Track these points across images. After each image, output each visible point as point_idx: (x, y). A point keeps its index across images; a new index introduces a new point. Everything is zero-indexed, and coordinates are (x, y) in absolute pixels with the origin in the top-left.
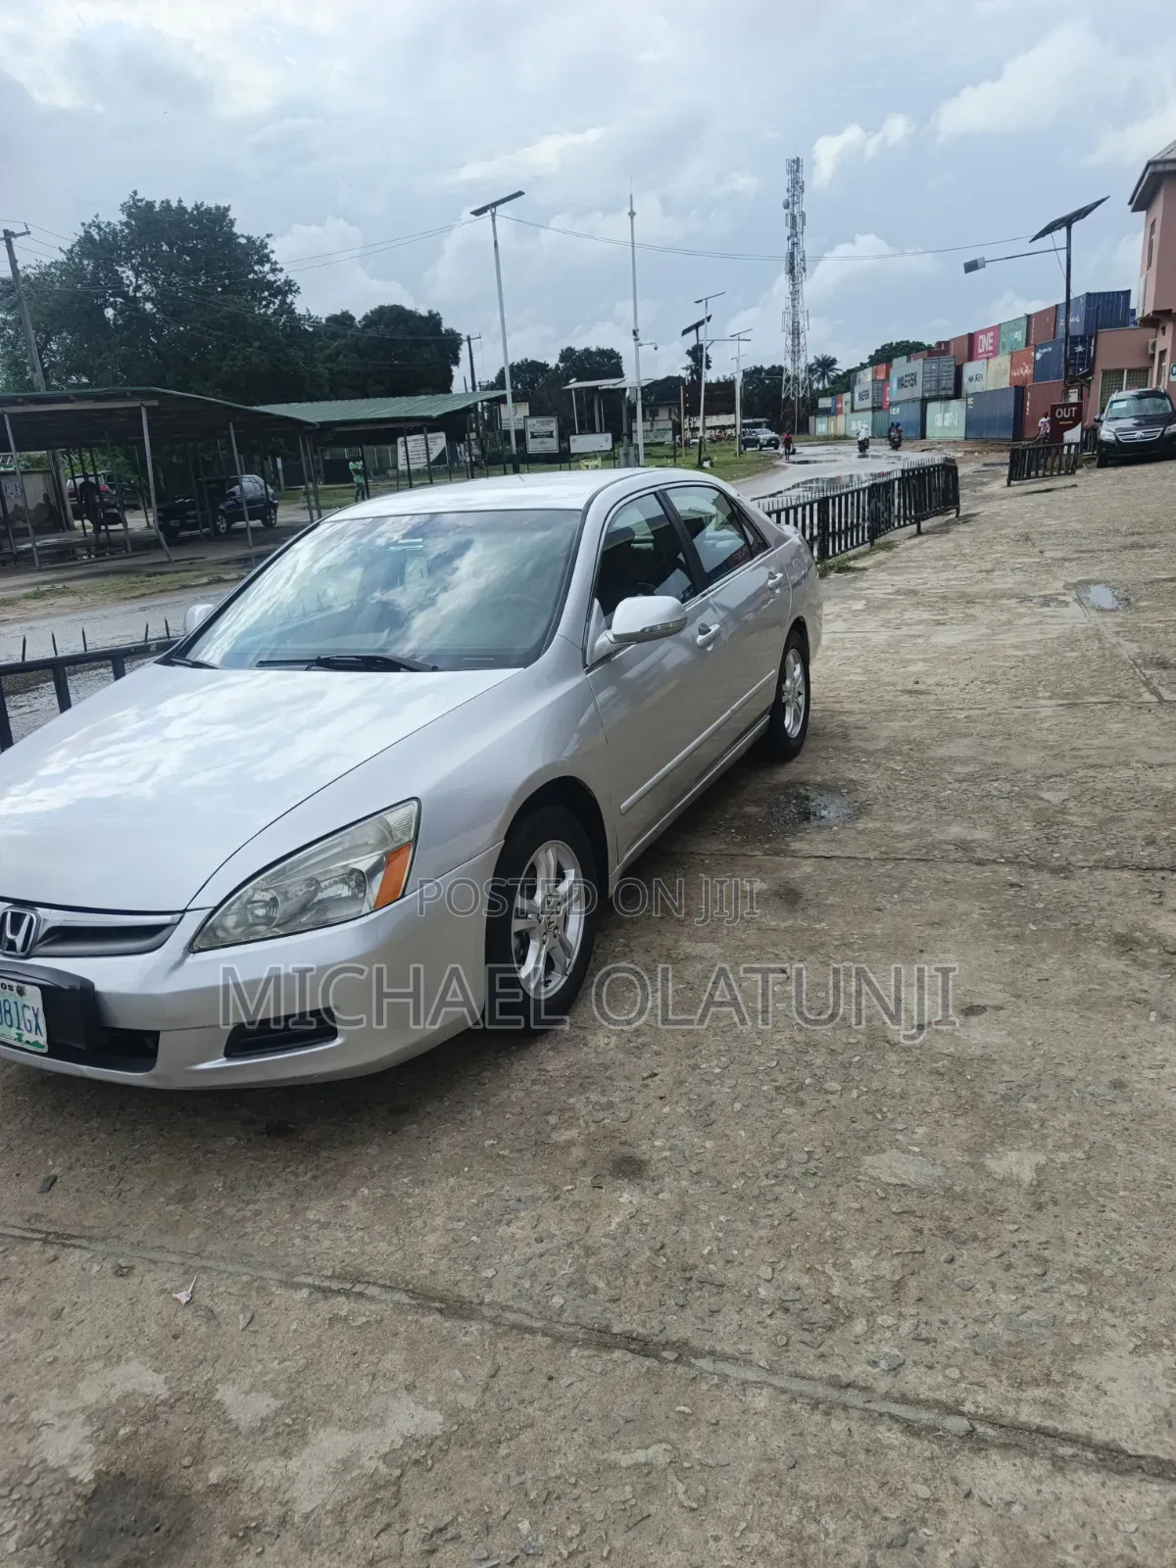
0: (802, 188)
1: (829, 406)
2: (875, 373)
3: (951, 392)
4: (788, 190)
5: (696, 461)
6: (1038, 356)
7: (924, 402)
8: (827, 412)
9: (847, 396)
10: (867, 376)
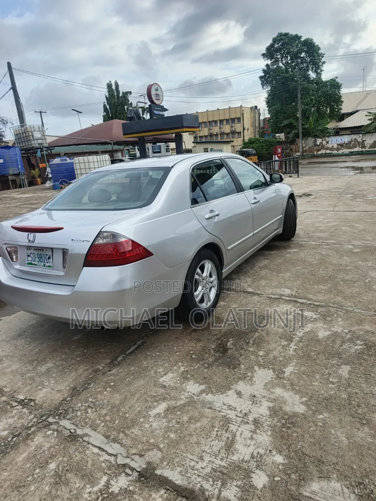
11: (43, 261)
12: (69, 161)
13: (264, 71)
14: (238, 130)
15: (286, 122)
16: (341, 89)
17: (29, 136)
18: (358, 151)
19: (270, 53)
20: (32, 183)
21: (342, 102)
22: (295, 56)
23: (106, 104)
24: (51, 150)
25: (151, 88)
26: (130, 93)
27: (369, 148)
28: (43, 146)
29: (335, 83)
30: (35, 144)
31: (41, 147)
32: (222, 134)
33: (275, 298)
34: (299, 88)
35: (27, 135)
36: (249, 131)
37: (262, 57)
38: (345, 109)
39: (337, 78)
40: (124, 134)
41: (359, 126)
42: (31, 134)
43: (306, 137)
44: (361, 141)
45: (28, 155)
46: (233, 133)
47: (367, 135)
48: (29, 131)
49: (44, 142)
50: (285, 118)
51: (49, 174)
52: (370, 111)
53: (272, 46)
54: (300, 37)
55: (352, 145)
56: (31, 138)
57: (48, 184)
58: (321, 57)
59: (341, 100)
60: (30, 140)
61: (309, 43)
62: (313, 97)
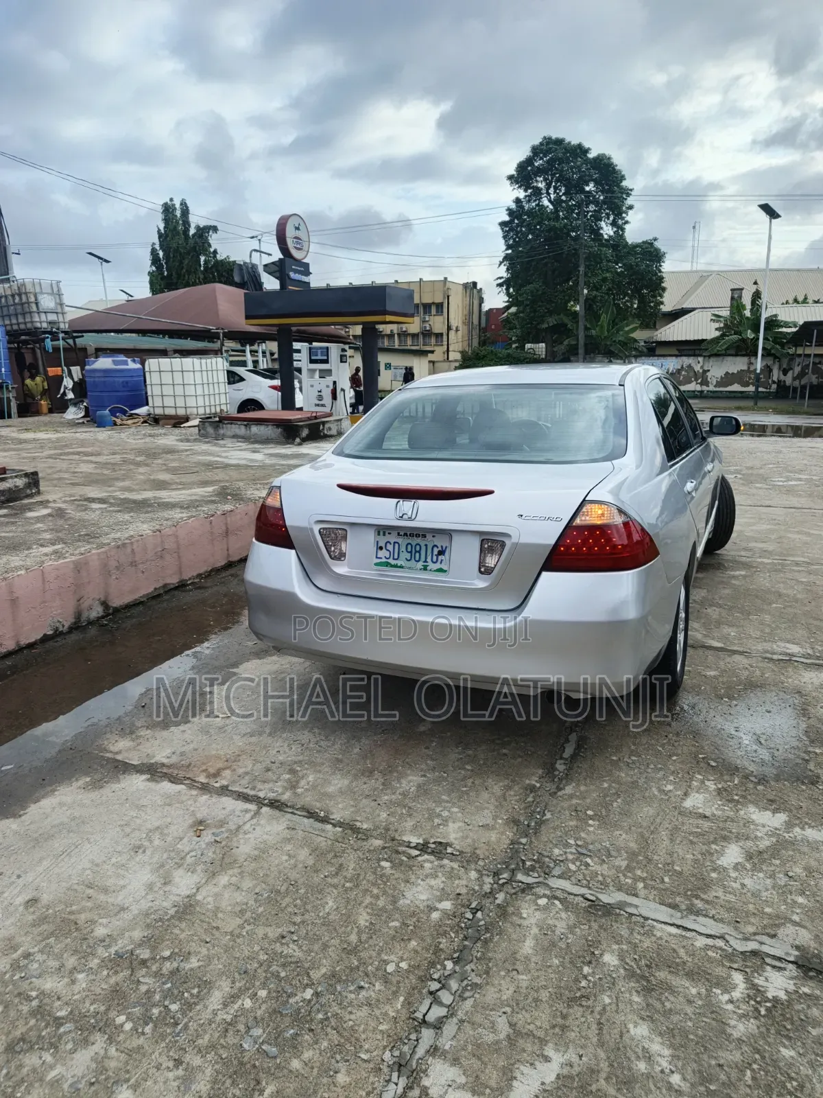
11: (423, 558)
12: (133, 365)
13: (510, 212)
14: (436, 330)
15: (552, 321)
16: (663, 262)
17: (28, 303)
18: (694, 391)
19: (523, 176)
20: (27, 409)
21: (664, 289)
22: (575, 187)
23: (157, 247)
24: (74, 338)
25: (287, 222)
26: (215, 229)
27: (715, 386)
28: (58, 329)
29: (652, 250)
30: (41, 322)
31: (54, 330)
32: (403, 335)
33: (778, 660)
34: (583, 253)
35: (24, 299)
36: (460, 333)
37: (508, 182)
38: (669, 302)
39: (655, 239)
40: (247, 317)
41: (695, 341)
42: (32, 299)
43: (592, 355)
44: (701, 371)
45: (18, 345)
46: (427, 334)
47: (712, 359)
48: (30, 293)
49: (61, 319)
50: (551, 313)
51: (67, 391)
52: (717, 313)
53: (529, 161)
54: (587, 151)
55: (682, 377)
56: (34, 308)
57: (73, 413)
58: (624, 196)
59: (663, 285)
60: (30, 313)
61: (604, 164)
62: (608, 275)
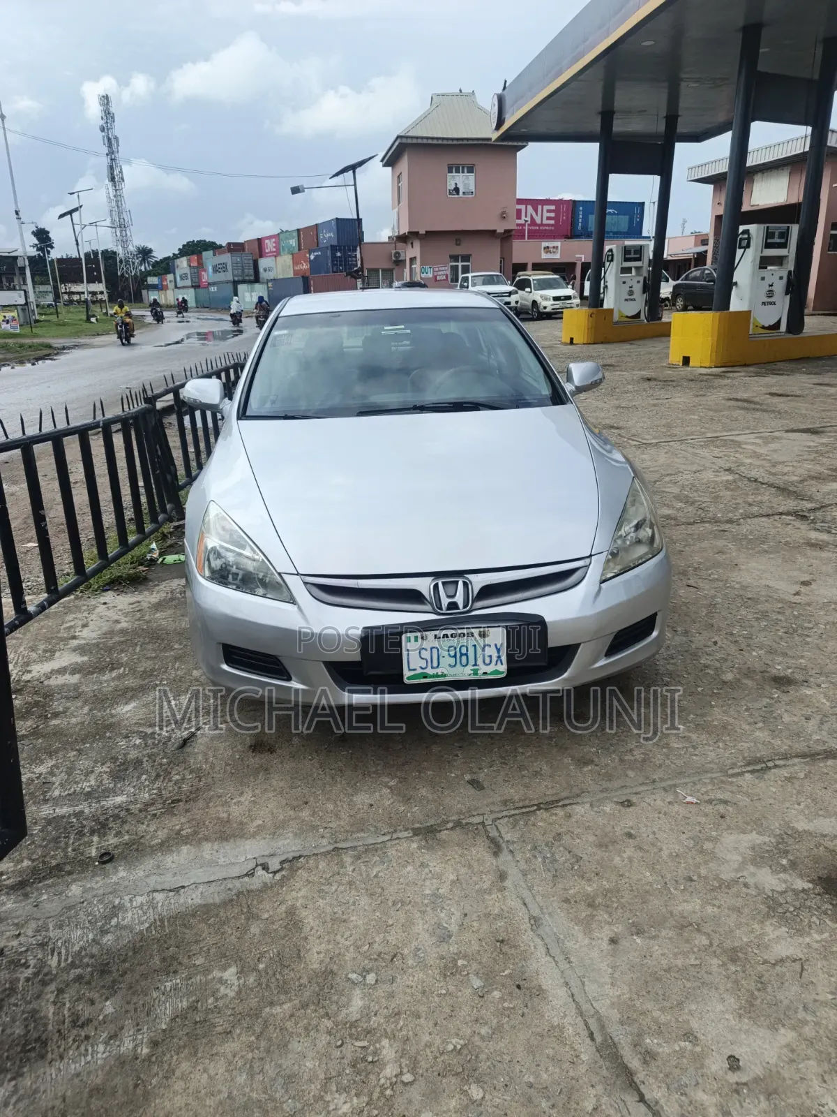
0: (113, 117)
1: (157, 283)
2: (189, 261)
3: (252, 278)
4: (102, 118)
5: (84, 317)
6: (312, 257)
7: (235, 284)
8: (154, 287)
9: (170, 277)
10: (183, 263)
